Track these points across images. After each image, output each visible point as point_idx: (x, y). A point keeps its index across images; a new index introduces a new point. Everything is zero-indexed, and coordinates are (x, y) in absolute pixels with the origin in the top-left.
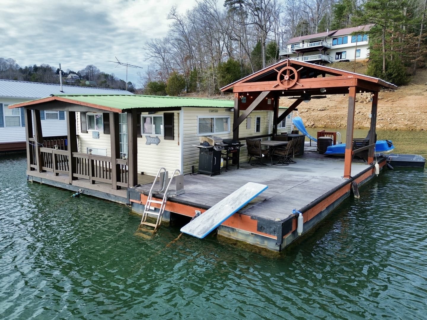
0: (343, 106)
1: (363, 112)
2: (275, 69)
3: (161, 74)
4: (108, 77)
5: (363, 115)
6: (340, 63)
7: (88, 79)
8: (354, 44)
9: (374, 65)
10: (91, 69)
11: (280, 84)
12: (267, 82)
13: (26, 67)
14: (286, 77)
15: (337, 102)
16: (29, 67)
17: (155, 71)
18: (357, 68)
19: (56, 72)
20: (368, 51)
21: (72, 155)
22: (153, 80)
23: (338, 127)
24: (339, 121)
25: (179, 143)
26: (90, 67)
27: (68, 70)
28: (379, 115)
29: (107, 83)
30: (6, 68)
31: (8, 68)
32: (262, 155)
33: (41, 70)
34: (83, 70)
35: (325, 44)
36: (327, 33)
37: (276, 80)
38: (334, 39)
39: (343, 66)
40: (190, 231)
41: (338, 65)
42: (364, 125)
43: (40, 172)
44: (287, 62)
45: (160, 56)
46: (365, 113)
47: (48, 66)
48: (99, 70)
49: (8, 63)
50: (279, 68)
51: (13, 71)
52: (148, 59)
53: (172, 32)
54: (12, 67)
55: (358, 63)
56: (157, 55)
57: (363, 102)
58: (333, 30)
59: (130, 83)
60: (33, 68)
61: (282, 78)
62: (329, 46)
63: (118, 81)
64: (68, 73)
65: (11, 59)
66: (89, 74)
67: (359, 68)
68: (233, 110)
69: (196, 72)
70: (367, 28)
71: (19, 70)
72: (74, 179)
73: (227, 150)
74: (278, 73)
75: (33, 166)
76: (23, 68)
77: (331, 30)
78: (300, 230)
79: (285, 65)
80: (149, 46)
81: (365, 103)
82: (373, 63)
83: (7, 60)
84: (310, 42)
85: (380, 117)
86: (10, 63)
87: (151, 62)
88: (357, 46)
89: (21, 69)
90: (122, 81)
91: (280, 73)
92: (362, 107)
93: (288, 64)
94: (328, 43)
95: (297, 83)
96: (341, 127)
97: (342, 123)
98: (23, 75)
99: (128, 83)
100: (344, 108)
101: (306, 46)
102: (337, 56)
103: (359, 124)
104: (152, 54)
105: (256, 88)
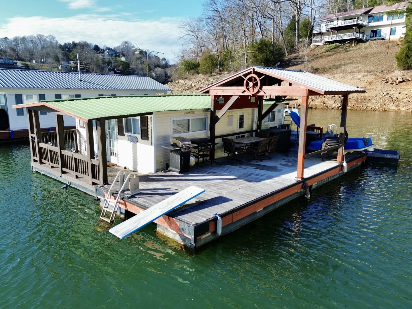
0: (372, 87)
1: (391, 94)
2: (242, 76)
3: (194, 52)
4: (143, 53)
5: (390, 98)
6: (374, 41)
7: (123, 56)
8: (389, 22)
9: (407, 45)
10: (127, 45)
11: (246, 90)
12: (237, 87)
13: (65, 44)
14: (251, 84)
15: (367, 83)
16: (68, 44)
17: (188, 50)
18: (391, 47)
19: (93, 48)
20: (404, 30)
21: (61, 152)
22: (186, 58)
23: (364, 108)
24: (366, 103)
25: (152, 143)
26: (126, 42)
27: (105, 46)
28: (407, 98)
29: (142, 59)
30: (46, 44)
31: (48, 45)
32: (235, 153)
33: (79, 47)
34: (119, 46)
35: (360, 22)
36: (363, 10)
37: (243, 86)
38: (369, 16)
39: (377, 45)
40: (115, 232)
41: (372, 43)
42: (390, 107)
43: (40, 164)
44: (252, 70)
45: (194, 34)
46: (393, 95)
47: (85, 43)
48: (134, 47)
49: (48, 40)
50: (245, 75)
51: (53, 48)
52: (182, 37)
53: (205, 11)
54: (52, 43)
55: (392, 41)
56: (191, 33)
57: (393, 83)
58: (369, 6)
59: (164, 59)
60: (72, 44)
61: (247, 84)
62: (364, 23)
63: (153, 57)
64: (105, 49)
65: (51, 35)
66: (125, 50)
67: (393, 47)
68: (210, 110)
69: (229, 52)
70: (402, 6)
71: (59, 46)
72: (63, 172)
73: (198, 149)
74: (245, 79)
75: (35, 158)
76: (63, 44)
77: (368, 7)
78: (220, 232)
79: (250, 73)
80: (183, 24)
81: (395, 84)
82: (405, 43)
83: (47, 37)
84: (345, 20)
85: (407, 99)
86: (50, 39)
87: (185, 41)
88: (392, 25)
89: (61, 45)
90: (156, 57)
91: (246, 79)
92: (391, 89)
93: (252, 72)
94: (364, 22)
95: (260, 90)
96: (367, 109)
97: (368, 105)
98: (62, 52)
99: (162, 59)
100: (373, 89)
101: (341, 23)
102: (372, 33)
103: (385, 106)
104: (186, 33)
105: (227, 92)
